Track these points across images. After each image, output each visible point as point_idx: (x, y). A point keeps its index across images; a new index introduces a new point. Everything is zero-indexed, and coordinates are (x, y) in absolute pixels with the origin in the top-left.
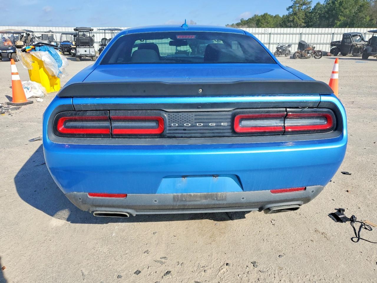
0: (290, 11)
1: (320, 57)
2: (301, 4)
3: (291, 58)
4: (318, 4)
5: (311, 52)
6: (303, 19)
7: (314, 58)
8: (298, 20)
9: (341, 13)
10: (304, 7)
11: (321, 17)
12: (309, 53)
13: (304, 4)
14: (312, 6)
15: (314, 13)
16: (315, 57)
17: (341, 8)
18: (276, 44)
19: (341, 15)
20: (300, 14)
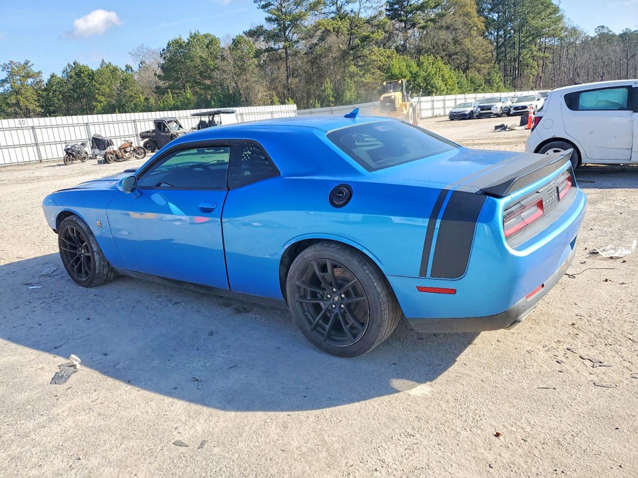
0: (6, 88)
1: (143, 155)
2: (23, 77)
3: (100, 162)
4: (53, 76)
5: (129, 150)
6: (36, 101)
7: (134, 158)
8: (27, 103)
9: (97, 91)
10: (30, 81)
11: (66, 98)
12: (127, 152)
13: (28, 76)
14: (44, 80)
15: (52, 92)
16: (136, 157)
17: (94, 83)
18: (61, 143)
19: (98, 93)
20: (28, 93)
